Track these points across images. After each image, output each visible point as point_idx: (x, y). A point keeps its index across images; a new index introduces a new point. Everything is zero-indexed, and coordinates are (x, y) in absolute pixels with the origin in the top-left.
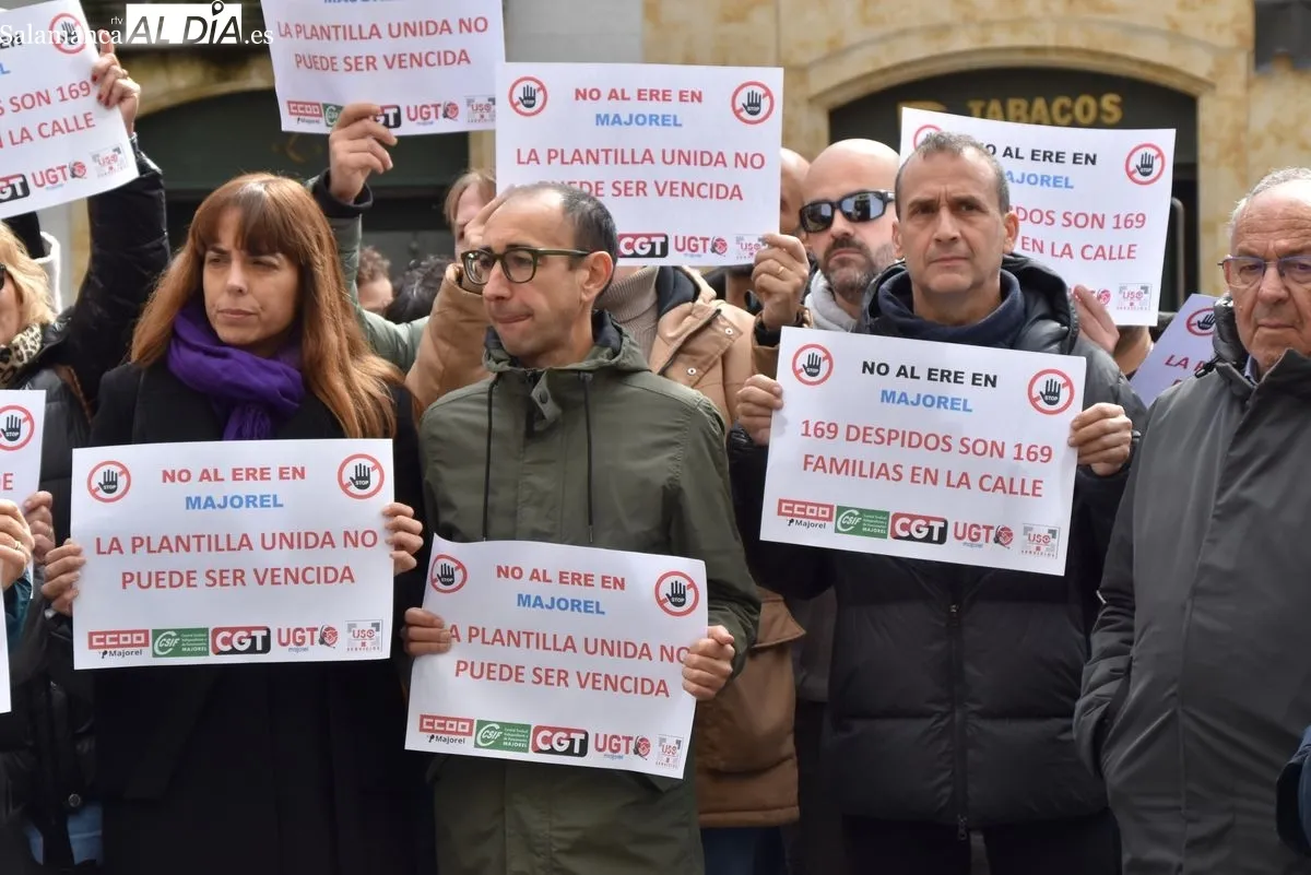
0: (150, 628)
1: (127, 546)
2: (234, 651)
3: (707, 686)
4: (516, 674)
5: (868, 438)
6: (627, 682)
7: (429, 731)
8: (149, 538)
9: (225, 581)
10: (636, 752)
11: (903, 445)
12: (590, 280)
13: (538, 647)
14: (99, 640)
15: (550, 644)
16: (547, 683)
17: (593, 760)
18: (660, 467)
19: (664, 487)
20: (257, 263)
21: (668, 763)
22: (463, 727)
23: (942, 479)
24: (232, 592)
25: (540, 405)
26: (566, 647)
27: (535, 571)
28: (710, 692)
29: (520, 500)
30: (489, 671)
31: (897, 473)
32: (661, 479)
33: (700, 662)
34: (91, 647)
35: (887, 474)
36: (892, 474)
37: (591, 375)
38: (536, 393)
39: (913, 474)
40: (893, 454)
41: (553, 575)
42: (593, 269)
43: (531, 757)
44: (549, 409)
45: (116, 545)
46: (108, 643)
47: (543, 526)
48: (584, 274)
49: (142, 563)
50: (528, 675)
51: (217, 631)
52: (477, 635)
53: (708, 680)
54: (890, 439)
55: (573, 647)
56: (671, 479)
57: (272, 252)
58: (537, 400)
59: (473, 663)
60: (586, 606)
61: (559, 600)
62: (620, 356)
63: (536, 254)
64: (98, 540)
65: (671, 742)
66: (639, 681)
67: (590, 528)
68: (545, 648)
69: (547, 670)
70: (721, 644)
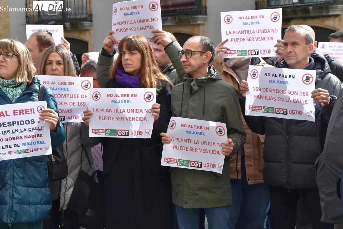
0: (105, 129)
1: (99, 110)
2: (122, 135)
3: (227, 153)
4: (186, 149)
5: (267, 91)
6: (210, 151)
7: (167, 161)
8: (104, 109)
9: (120, 119)
10: (213, 167)
11: (275, 92)
12: (206, 58)
13: (191, 143)
14: (94, 131)
15: (193, 142)
16: (193, 151)
17: (203, 169)
18: (221, 102)
19: (221, 107)
20: (132, 53)
21: (219, 170)
22: (175, 161)
23: (285, 100)
24: (121, 122)
25: (193, 87)
26: (197, 143)
27: (189, 125)
28: (228, 154)
29: (189, 109)
30: (180, 148)
31: (275, 99)
32: (221, 105)
33: (225, 147)
34: (93, 132)
35: (272, 99)
36: (274, 99)
37: (206, 80)
38: (192, 84)
39: (278, 99)
40: (273, 94)
41: (193, 126)
42: (207, 55)
43: (190, 168)
44: (195, 88)
45: (97, 110)
46: (96, 132)
47: (193, 115)
48: (204, 57)
49: (103, 114)
50: (189, 149)
51: (118, 130)
52: (177, 140)
53: (228, 151)
54: (272, 91)
55: (198, 143)
56: (223, 105)
57: (134, 50)
58: (192, 86)
59: (177, 146)
60: (201, 134)
61: (195, 132)
62: (213, 76)
63: (191, 51)
64: (94, 109)
65: (220, 165)
66: (213, 151)
67: (204, 115)
68: (192, 143)
69: (193, 148)
70: (230, 143)
